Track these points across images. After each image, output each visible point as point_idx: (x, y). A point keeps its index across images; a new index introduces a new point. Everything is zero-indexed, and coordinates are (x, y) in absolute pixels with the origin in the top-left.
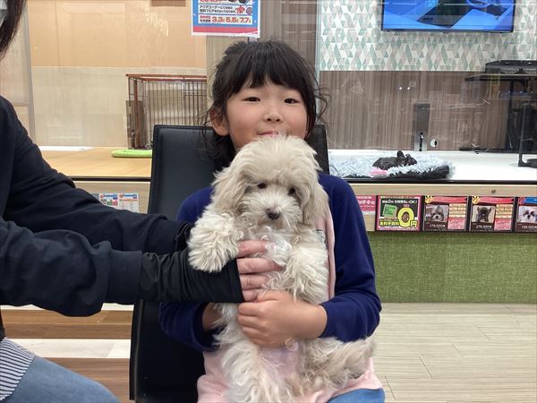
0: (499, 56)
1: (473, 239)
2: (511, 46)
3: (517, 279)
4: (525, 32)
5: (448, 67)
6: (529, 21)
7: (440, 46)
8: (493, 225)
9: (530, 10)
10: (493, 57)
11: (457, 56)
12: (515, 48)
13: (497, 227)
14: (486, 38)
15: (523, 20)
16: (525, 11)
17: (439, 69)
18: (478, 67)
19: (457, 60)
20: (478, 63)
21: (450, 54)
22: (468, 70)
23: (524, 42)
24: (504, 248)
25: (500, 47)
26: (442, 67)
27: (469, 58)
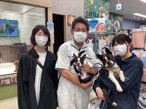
0: (17, 42)
1: (3, 87)
2: (19, 40)
3: (13, 92)
4: (22, 37)
5: (5, 44)
6: (22, 34)
7: (2, 40)
8: (6, 83)
9: (22, 32)
10: (16, 42)
11: (7, 42)
12: (20, 40)
13: (7, 84)
14: (13, 38)
15: (21, 34)
16: (21, 32)
17: (3, 45)
18: (12, 44)
19: (7, 43)
20: (12, 43)
21: (5, 41)
22: (10, 45)
23: (22, 39)
24: (10, 87)
25: (17, 40)
26: (4, 44)
27: (10, 42)
